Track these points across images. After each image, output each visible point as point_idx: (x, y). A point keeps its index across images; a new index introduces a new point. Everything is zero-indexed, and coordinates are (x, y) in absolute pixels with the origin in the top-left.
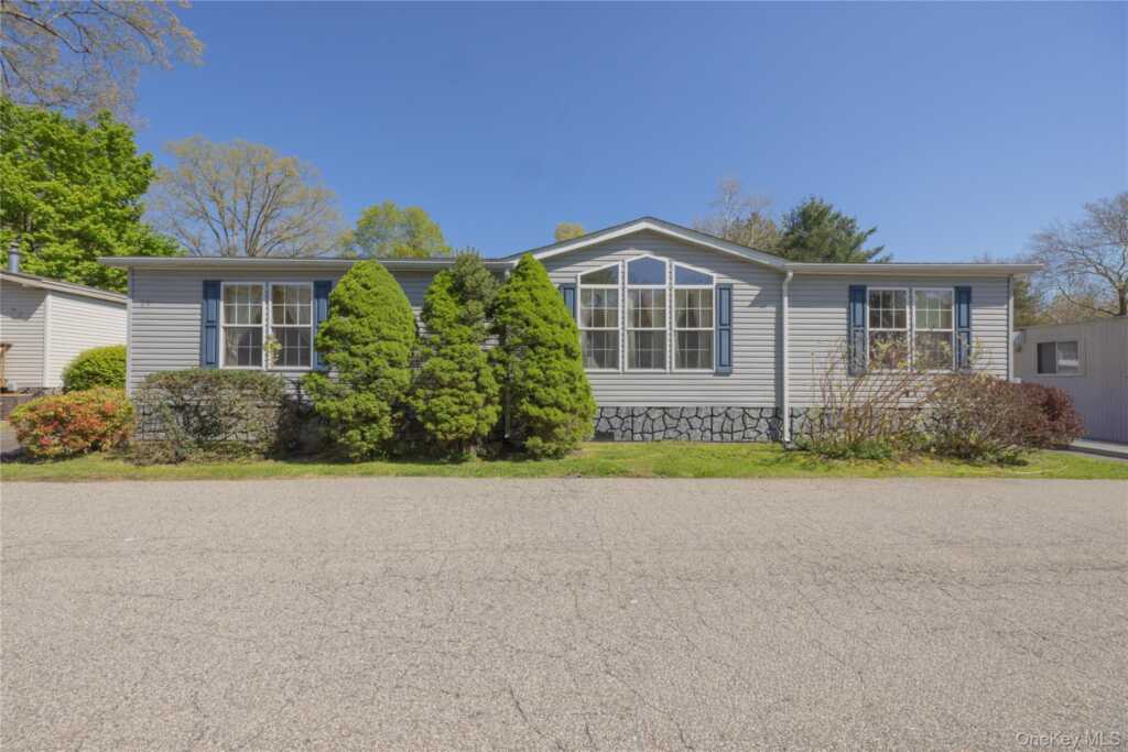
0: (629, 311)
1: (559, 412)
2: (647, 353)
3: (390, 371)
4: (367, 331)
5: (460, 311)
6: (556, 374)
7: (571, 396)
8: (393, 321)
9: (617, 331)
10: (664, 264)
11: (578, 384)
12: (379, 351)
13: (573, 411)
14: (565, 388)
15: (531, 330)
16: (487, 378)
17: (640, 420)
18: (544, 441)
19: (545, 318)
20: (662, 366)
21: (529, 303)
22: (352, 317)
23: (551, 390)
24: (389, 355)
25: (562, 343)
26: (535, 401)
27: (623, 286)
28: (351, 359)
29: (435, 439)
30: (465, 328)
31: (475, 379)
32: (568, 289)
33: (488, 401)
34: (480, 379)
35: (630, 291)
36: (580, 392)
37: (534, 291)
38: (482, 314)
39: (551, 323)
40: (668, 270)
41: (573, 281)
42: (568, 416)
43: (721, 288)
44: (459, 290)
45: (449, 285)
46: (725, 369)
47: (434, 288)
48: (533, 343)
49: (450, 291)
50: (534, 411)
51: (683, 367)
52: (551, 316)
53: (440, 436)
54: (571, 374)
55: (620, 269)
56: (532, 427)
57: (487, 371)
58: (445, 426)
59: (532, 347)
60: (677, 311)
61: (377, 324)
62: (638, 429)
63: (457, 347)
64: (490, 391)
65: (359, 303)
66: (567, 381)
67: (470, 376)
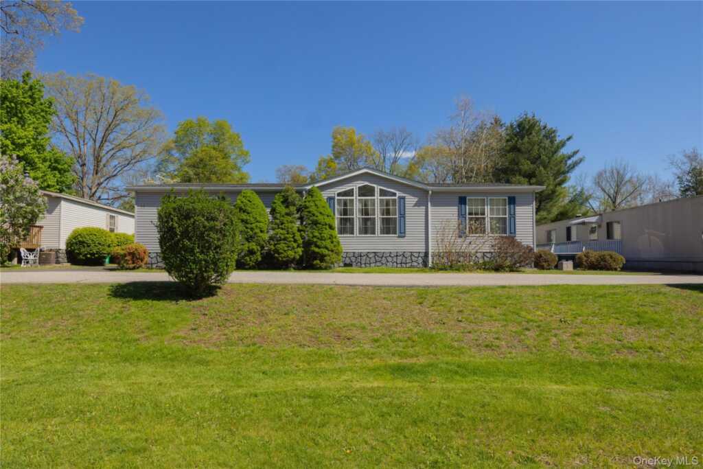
0: (359, 209)
1: (326, 251)
2: (367, 227)
3: (261, 234)
4: (252, 219)
5: (287, 211)
6: (325, 235)
7: (332, 245)
8: (260, 215)
9: (375, 218)
10: (374, 188)
11: (334, 240)
12: (256, 226)
13: (332, 251)
14: (329, 241)
15: (315, 218)
16: (298, 236)
17: (364, 258)
18: (321, 262)
19: (321, 213)
20: (374, 233)
21: (314, 207)
22: (245, 214)
23: (323, 242)
24: (260, 228)
25: (327, 223)
26: (317, 246)
27: (356, 198)
28: (246, 230)
29: (278, 260)
30: (289, 217)
31: (293, 237)
32: (331, 199)
33: (298, 246)
34: (295, 238)
35: (359, 200)
36: (335, 243)
37: (316, 202)
38: (295, 212)
39: (323, 215)
40: (376, 190)
41: (333, 195)
42: (330, 253)
43: (400, 198)
44: (286, 202)
45: (282, 200)
46: (402, 235)
47: (275, 201)
48: (315, 223)
49: (283, 202)
50: (316, 250)
51: (384, 234)
52: (323, 212)
53: (280, 259)
54: (331, 235)
55: (355, 190)
56: (315, 256)
57: (298, 234)
58: (283, 255)
59: (316, 225)
60: (380, 209)
61: (255, 216)
62: (363, 262)
63: (286, 225)
64: (299, 242)
65: (247, 208)
66: (330, 238)
67: (291, 236)
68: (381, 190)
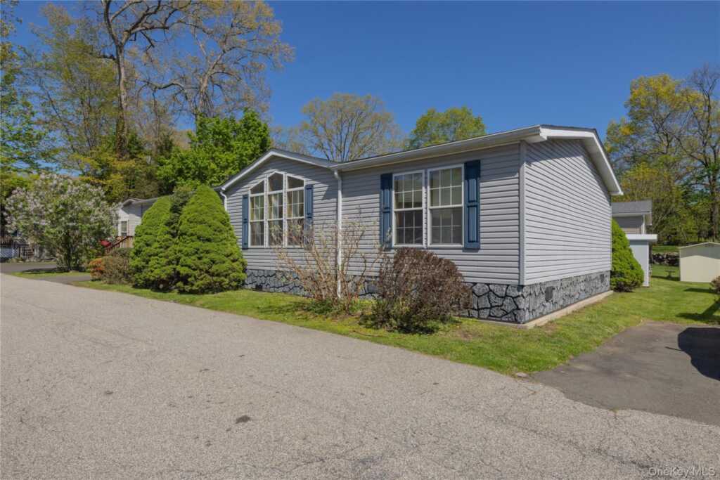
68: (290, 179)
